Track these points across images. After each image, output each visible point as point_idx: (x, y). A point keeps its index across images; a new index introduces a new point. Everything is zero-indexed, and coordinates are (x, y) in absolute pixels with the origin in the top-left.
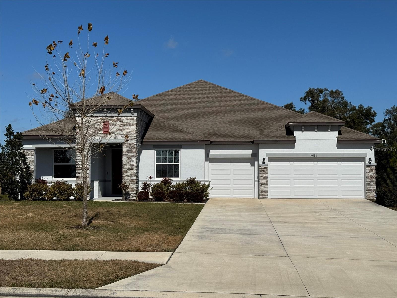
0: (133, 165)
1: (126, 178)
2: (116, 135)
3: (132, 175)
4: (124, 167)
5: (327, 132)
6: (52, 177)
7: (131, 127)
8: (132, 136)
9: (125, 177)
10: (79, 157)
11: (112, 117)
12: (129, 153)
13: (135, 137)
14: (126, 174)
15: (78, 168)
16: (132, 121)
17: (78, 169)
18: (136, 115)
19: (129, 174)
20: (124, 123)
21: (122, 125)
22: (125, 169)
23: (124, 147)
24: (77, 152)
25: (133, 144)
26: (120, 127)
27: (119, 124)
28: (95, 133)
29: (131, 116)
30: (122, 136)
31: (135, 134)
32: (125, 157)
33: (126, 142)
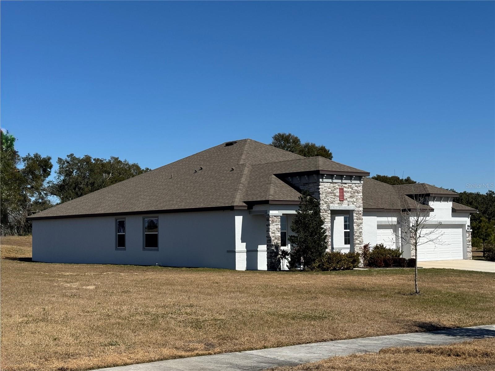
2: (348, 202)
4: (355, 234)
7: (359, 194)
11: (346, 183)
12: (358, 220)
13: (362, 205)
16: (359, 188)
18: (363, 183)
20: (354, 191)
21: (352, 192)
22: (355, 236)
23: (354, 214)
25: (361, 211)
26: (352, 194)
27: (350, 191)
28: (334, 200)
29: (359, 184)
30: (353, 202)
31: (361, 202)
32: (356, 224)
33: (356, 209)
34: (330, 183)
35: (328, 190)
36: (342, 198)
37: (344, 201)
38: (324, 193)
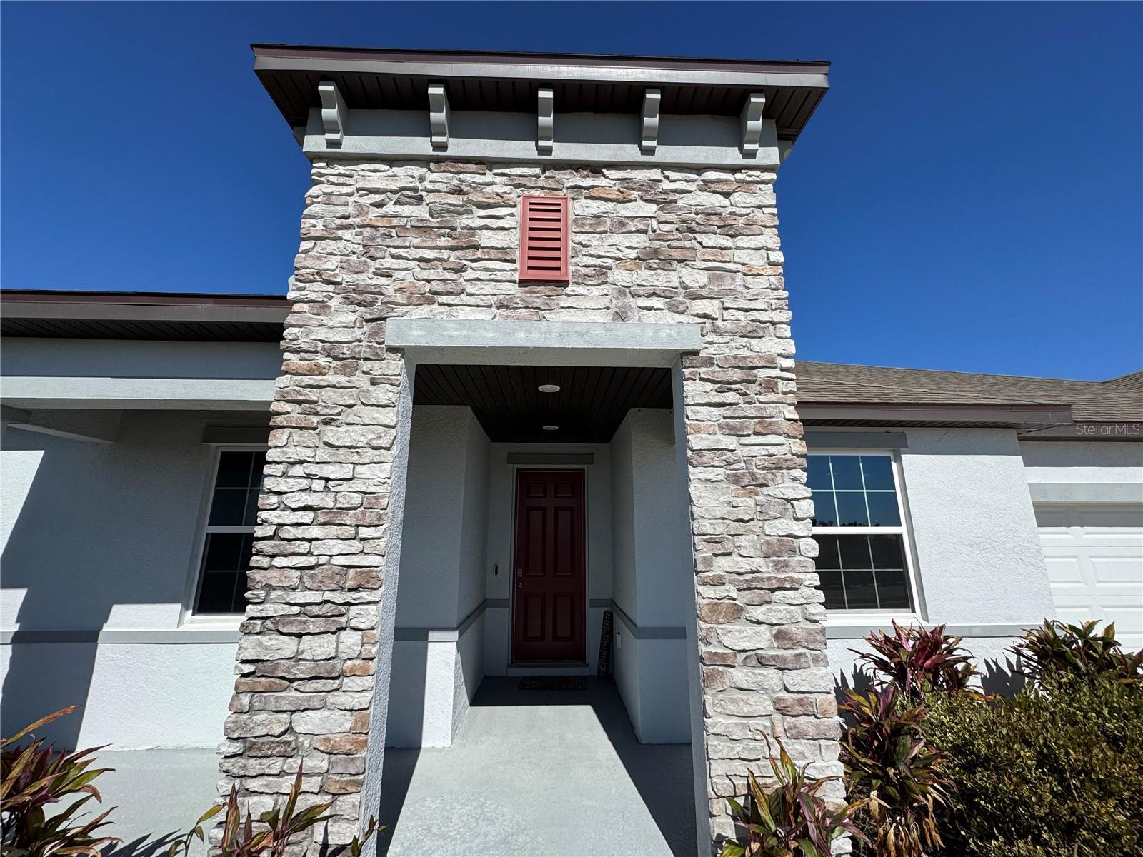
0: (788, 544)
1: (739, 675)
2: (622, 292)
3: (796, 643)
4: (707, 562)
7: (742, 241)
8: (759, 305)
9: (724, 661)
10: (298, 470)
11: (595, 168)
12: (745, 440)
13: (784, 316)
14: (737, 636)
15: (272, 573)
16: (741, 198)
17: (269, 587)
18: (777, 163)
19: (761, 640)
20: (684, 217)
21: (666, 227)
22: (718, 582)
24: (278, 420)
25: (770, 363)
26: (658, 238)
27: (642, 219)
28: (448, 275)
29: (734, 169)
30: (676, 300)
31: (773, 294)
32: (711, 474)
33: (711, 350)
35: (390, 208)
36: (545, 267)
37: (568, 290)
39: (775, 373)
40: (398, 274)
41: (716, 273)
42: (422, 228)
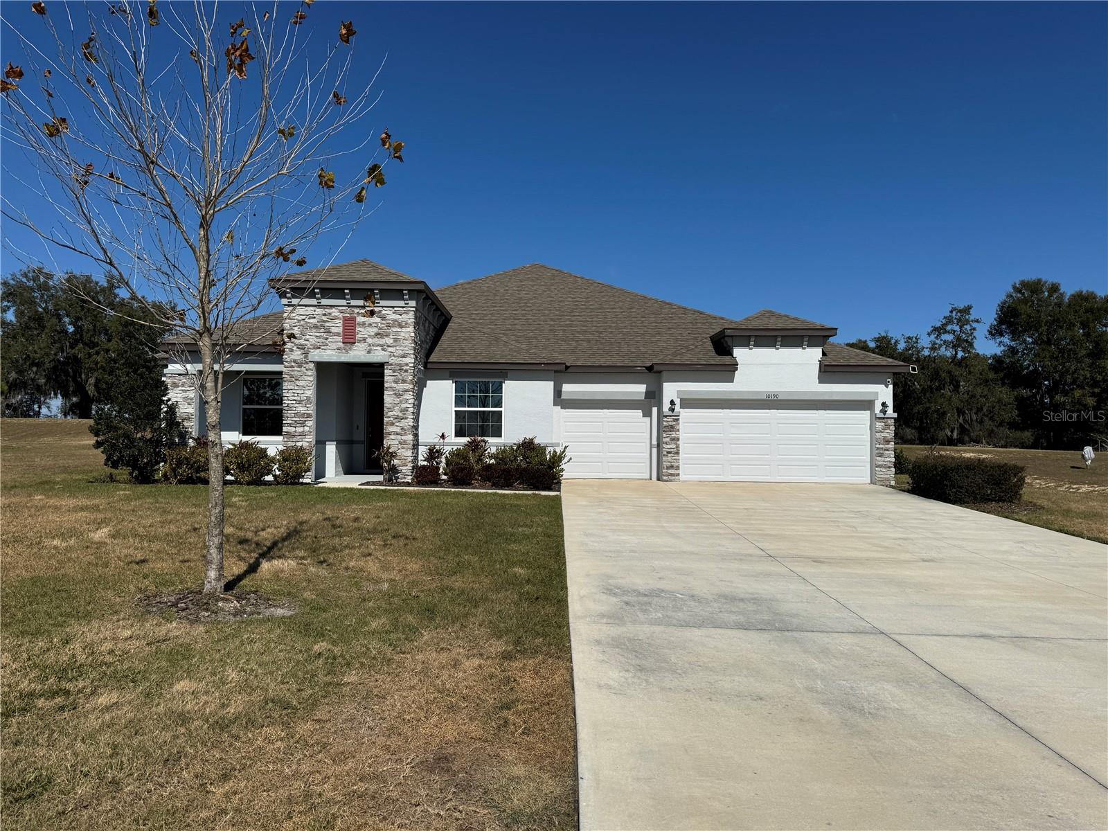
0: (406, 409)
1: (392, 437)
2: (370, 345)
3: (405, 430)
4: (387, 413)
5: (799, 350)
6: (238, 432)
7: (404, 330)
8: (406, 349)
9: (389, 434)
10: (291, 391)
11: (362, 307)
12: (399, 385)
13: (412, 352)
14: (391, 429)
16: (404, 316)
17: (288, 417)
18: (415, 305)
19: (398, 429)
20: (388, 322)
21: (383, 325)
22: (389, 417)
23: (386, 372)
24: (285, 379)
25: (407, 365)
26: (380, 329)
27: (376, 323)
28: (324, 341)
29: (403, 307)
30: (384, 347)
31: (410, 345)
32: (390, 393)
33: (392, 361)
34: (315, 306)
35: (307, 320)
36: (349, 338)
37: (355, 345)
38: (296, 328)
39: (408, 367)
40: (310, 340)
41: (396, 340)
42: (316, 327)
